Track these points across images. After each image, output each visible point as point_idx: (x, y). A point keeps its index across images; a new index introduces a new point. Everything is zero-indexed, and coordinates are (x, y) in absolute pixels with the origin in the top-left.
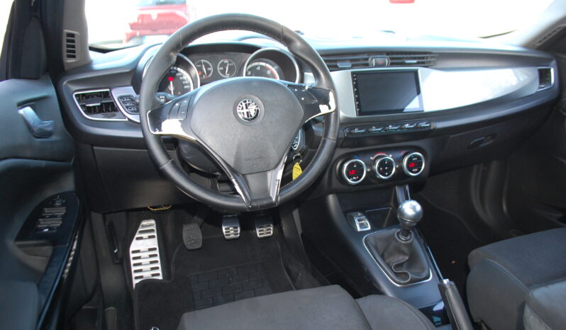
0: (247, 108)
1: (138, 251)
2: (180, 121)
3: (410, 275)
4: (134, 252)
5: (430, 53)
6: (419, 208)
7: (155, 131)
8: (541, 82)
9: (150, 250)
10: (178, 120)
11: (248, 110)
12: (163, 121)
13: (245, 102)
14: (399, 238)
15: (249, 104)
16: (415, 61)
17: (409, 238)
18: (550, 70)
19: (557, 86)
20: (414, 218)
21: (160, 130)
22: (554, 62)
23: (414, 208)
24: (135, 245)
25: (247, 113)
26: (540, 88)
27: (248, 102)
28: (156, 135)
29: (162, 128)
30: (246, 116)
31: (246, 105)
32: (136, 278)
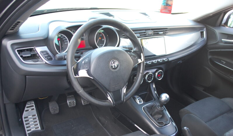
0: (114, 64)
1: (27, 117)
2: (86, 70)
3: (164, 123)
4: (25, 118)
5: (167, 29)
6: (168, 96)
7: (76, 76)
8: (201, 38)
9: (33, 116)
10: (85, 70)
11: (114, 65)
12: (79, 71)
13: (113, 61)
14: (159, 108)
15: (115, 62)
16: (162, 33)
17: (162, 108)
18: (203, 32)
19: (206, 39)
20: (166, 101)
21: (78, 75)
22: (205, 29)
23: (166, 97)
24: (25, 114)
25: (114, 66)
26: (201, 40)
27: (114, 61)
28: (77, 78)
29: (79, 74)
30: (114, 67)
31: (114, 62)
32: (28, 131)
